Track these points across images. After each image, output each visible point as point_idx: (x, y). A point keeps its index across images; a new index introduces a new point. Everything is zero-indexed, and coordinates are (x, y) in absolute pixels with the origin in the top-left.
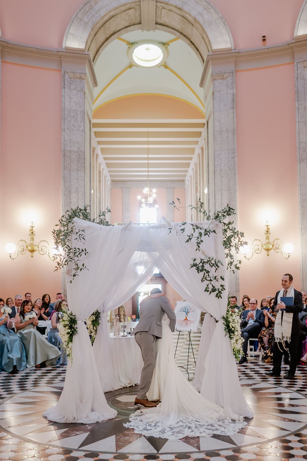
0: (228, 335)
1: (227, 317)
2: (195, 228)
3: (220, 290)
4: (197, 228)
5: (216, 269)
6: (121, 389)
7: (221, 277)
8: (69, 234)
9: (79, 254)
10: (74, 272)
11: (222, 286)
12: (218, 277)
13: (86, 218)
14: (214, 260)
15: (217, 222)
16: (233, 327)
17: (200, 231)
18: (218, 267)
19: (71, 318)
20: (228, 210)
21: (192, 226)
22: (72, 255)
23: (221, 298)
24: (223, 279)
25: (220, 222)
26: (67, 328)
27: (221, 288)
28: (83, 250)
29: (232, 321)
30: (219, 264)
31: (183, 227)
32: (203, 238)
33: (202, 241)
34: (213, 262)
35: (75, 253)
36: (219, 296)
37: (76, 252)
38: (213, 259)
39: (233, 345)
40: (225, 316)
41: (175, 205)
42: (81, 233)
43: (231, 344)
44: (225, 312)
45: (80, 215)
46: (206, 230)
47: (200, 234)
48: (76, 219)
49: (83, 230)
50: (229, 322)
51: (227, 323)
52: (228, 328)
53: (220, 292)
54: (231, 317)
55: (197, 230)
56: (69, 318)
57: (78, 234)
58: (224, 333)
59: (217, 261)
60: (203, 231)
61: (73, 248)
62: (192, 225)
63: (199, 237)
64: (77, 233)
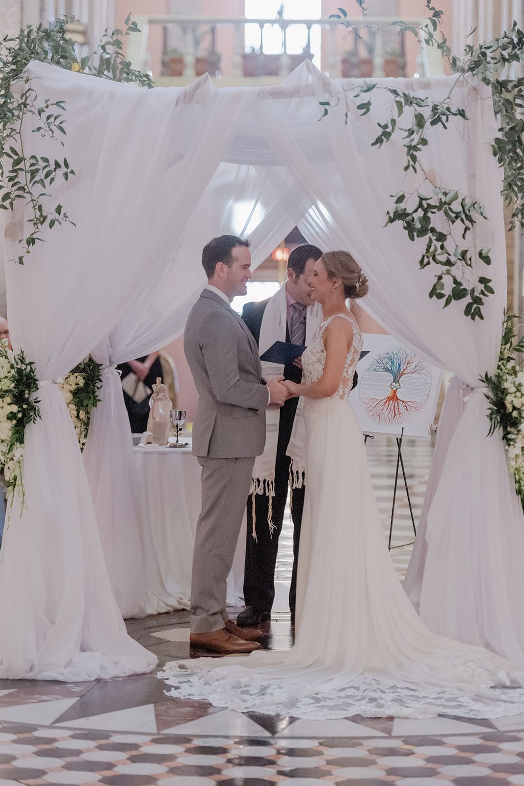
0: (499, 432)
1: (499, 376)
2: (402, 100)
3: (476, 294)
4: (409, 101)
5: (467, 229)
6: (168, 613)
7: (480, 254)
8: (16, 113)
9: (47, 176)
10: (28, 230)
11: (483, 280)
12: (472, 254)
13: (63, 57)
14: (459, 200)
15: (474, 80)
16: (514, 408)
17: (419, 110)
18: (472, 221)
19: (19, 371)
20: (516, 40)
21: (392, 96)
22: (23, 178)
23: (481, 317)
24: (487, 260)
25: (486, 81)
26: (8, 399)
27: (482, 286)
28: (57, 165)
29: (512, 389)
30: (475, 215)
31: (364, 98)
32: (429, 131)
33: (424, 142)
34: (456, 207)
35: (34, 173)
36: (474, 311)
37: (37, 170)
38: (456, 197)
39: (513, 463)
40: (493, 372)
41: (348, 18)
42: (54, 110)
43: (508, 459)
44: (495, 362)
45: (46, 53)
46: (435, 108)
47: (420, 121)
48: (34, 66)
49: (58, 104)
50: (505, 392)
51: (496, 395)
52: (498, 412)
53: (477, 301)
54: (510, 378)
55: (406, 108)
56: (13, 371)
57: (44, 115)
58: (488, 424)
59: (468, 202)
60: (427, 113)
61: (27, 156)
62: (395, 92)
63: (415, 128)
64: (40, 112)
